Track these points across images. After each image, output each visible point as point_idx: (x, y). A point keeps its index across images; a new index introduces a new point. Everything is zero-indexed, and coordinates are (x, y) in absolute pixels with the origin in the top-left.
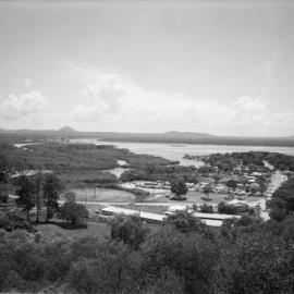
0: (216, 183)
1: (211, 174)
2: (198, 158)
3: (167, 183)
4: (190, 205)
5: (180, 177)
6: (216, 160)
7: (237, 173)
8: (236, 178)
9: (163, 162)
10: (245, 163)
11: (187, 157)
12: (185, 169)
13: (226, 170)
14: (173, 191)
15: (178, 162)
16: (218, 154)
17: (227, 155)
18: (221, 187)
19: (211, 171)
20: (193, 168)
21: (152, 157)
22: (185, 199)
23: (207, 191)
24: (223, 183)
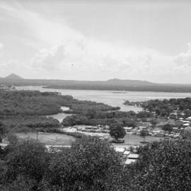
0: (153, 127)
1: (148, 119)
2: (138, 104)
3: (107, 127)
4: (127, 147)
5: (119, 121)
6: (154, 106)
7: (173, 117)
8: (172, 122)
9: (104, 108)
10: (181, 109)
11: (127, 103)
12: (124, 114)
13: (163, 115)
14: (112, 134)
15: (119, 108)
16: (157, 100)
17: (165, 101)
18: (157, 131)
19: (149, 116)
20: (132, 114)
21: (94, 103)
22: (123, 142)
23: (143, 134)
24: (159, 127)
